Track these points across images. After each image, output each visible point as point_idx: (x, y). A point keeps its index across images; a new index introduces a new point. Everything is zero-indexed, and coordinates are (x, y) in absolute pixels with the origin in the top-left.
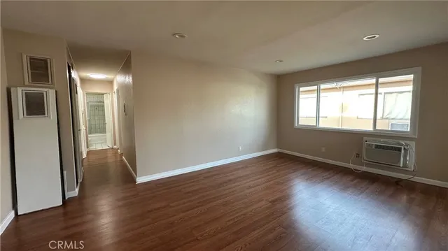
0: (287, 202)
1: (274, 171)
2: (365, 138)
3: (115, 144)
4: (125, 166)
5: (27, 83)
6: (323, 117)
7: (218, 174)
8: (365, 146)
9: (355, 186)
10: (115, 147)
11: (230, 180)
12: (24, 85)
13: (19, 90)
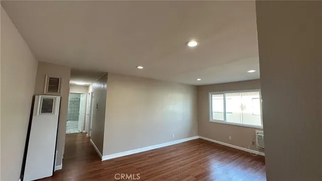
0: (207, 177)
1: (198, 153)
2: (257, 131)
3: (84, 130)
4: (92, 146)
5: (45, 92)
6: (228, 113)
7: (158, 155)
8: (257, 137)
9: (252, 166)
10: (84, 131)
11: (167, 160)
12: (43, 94)
13: (40, 96)
